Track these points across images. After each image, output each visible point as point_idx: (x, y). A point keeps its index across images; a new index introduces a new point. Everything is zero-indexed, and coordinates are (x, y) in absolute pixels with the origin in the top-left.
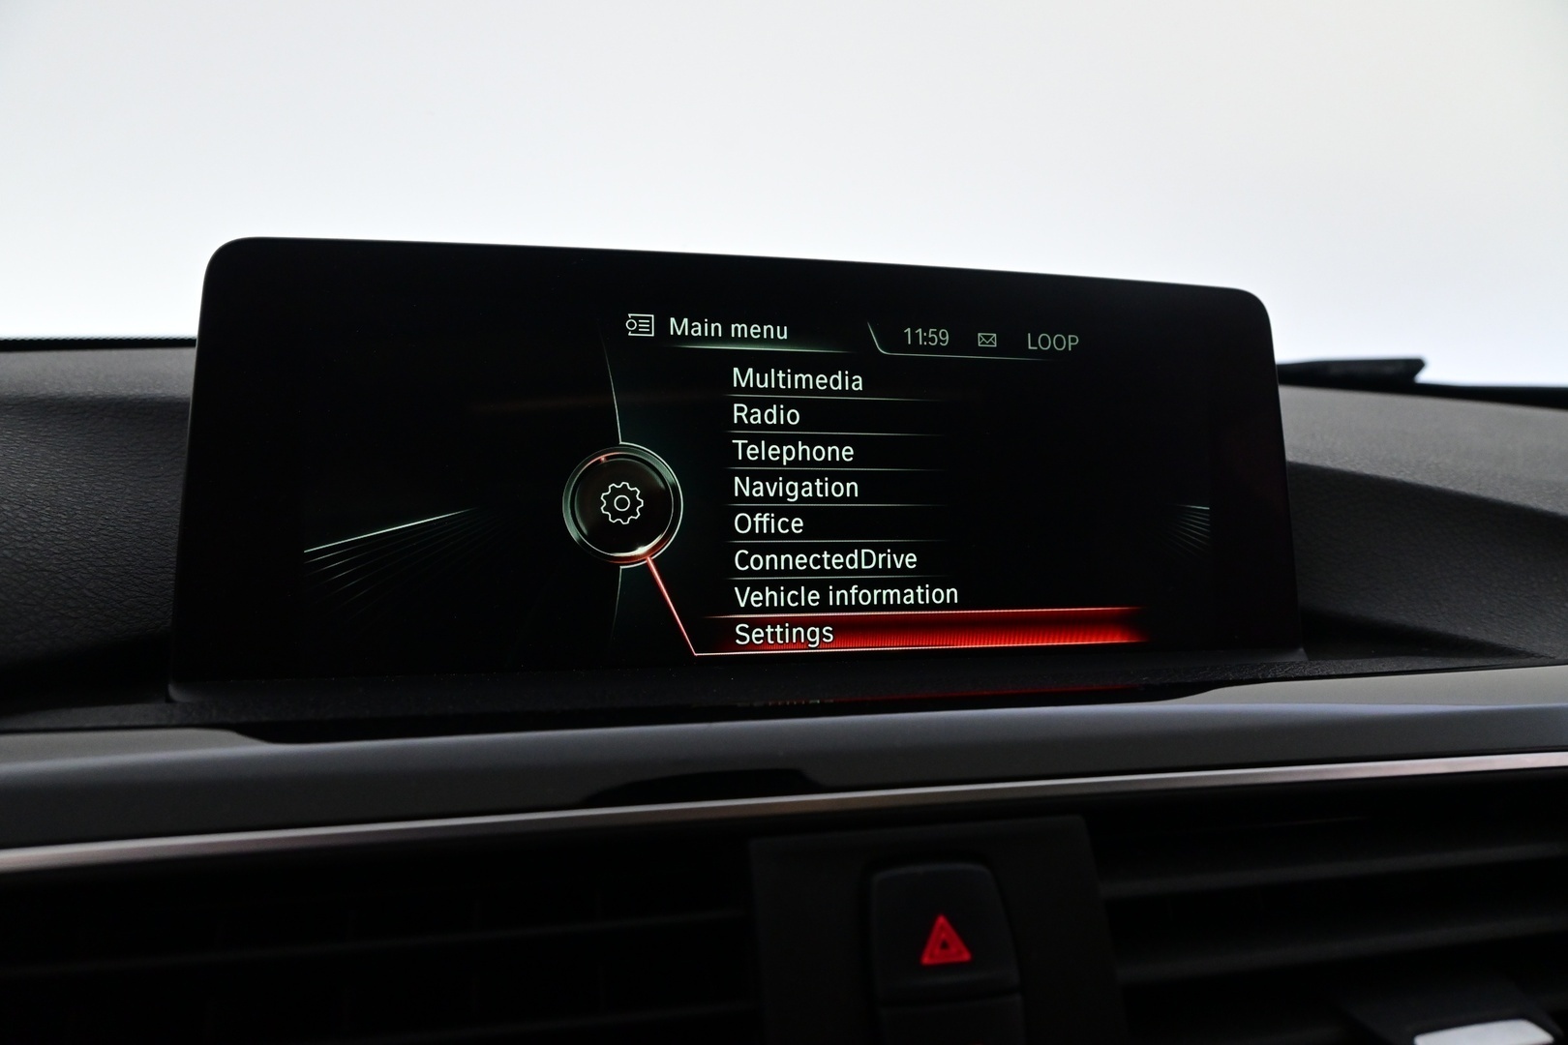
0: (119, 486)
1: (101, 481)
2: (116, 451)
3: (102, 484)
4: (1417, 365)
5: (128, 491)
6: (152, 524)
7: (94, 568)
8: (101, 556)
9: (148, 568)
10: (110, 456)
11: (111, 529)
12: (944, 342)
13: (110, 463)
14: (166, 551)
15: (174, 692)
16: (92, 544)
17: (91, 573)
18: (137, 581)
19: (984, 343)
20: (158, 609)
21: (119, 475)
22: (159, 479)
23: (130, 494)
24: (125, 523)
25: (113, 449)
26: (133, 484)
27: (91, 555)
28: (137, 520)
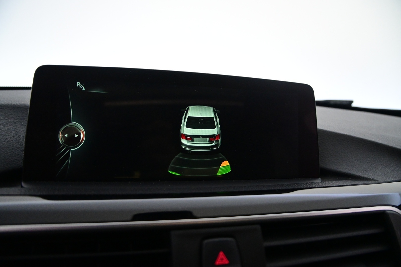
0: (11, 128)
1: (7, 127)
4: (351, 102)
6: (19, 139)
7: (4, 150)
8: (6, 147)
9: (18, 150)
10: (10, 120)
11: (9, 140)
13: (9, 122)
14: (22, 146)
15: (23, 184)
16: (4, 144)
17: (3, 152)
18: (15, 154)
20: (20, 162)
21: (11, 125)
22: (21, 126)
23: (14, 130)
24: (12, 138)
25: (10, 118)
26: (15, 128)
27: (3, 147)
28: (15, 138)
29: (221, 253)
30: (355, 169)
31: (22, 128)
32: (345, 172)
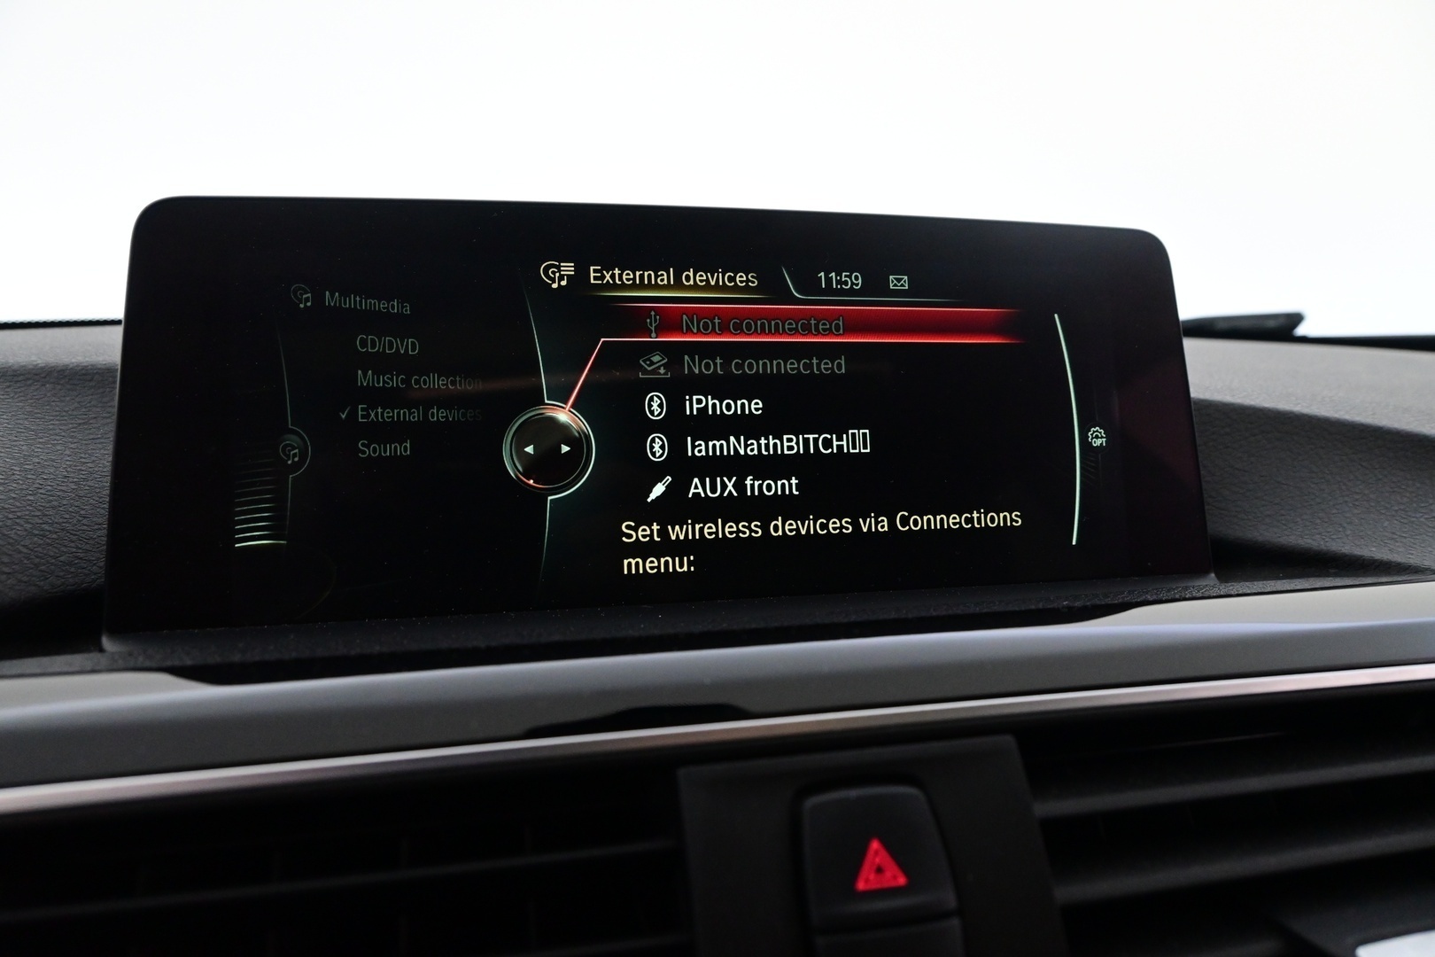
0: (59, 448)
1: (41, 443)
2: (57, 416)
3: (41, 446)
4: (1296, 319)
5: (67, 452)
6: (89, 483)
7: (30, 526)
8: (38, 514)
9: (85, 525)
10: (51, 420)
11: (49, 488)
12: (857, 285)
13: (51, 427)
15: (106, 643)
16: (29, 502)
17: (26, 530)
18: (74, 538)
19: (895, 285)
20: (95, 564)
21: (59, 438)
22: (98, 441)
23: (69, 456)
24: (63, 482)
25: (55, 413)
26: (72, 446)
27: (27, 513)
28: (75, 480)
29: (875, 845)
30: (1348, 536)
31: (100, 446)
32: (1311, 549)
